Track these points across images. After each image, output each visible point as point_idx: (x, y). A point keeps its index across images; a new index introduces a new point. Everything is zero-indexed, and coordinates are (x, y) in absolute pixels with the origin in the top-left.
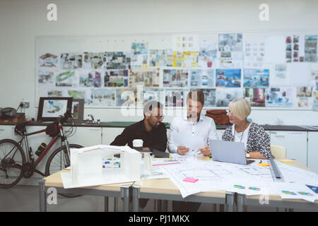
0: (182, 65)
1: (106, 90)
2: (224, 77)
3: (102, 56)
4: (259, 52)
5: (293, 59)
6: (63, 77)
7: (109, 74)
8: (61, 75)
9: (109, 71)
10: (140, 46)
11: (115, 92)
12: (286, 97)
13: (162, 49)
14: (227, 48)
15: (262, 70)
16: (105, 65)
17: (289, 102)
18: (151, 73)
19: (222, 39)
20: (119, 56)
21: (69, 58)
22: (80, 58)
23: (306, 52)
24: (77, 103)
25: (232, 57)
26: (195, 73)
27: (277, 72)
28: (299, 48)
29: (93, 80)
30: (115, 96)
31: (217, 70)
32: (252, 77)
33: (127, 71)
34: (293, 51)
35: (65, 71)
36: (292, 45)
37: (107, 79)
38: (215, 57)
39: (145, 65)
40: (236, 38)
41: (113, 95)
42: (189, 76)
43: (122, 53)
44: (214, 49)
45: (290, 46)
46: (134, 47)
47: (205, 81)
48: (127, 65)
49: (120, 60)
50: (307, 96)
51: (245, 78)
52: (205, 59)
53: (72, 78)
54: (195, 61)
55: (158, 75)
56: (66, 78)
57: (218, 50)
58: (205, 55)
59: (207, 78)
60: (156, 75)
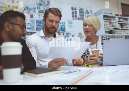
2: (41, 25)
5: (75, 18)
14: (42, 8)
15: (61, 23)
19: (39, 2)
23: (80, 15)
27: (69, 24)
28: (77, 13)
31: (36, 20)
38: (35, 12)
40: (46, 3)
44: (34, 7)
45: (73, 11)
50: (82, 37)
52: (28, 12)
57: (36, 8)
58: (28, 10)
59: (30, 25)
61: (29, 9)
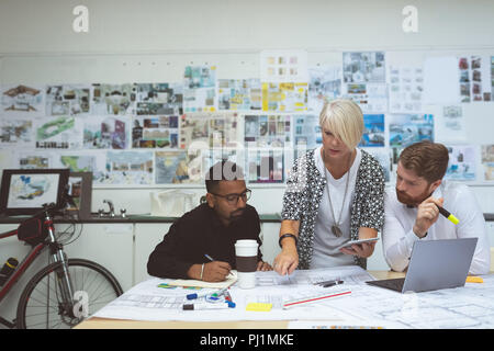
0: (279, 107)
1: (135, 153)
3: (129, 92)
4: (414, 85)
5: (472, 96)
6: (50, 130)
7: (142, 125)
8: (46, 126)
9: (141, 119)
10: (201, 73)
11: (153, 158)
12: (464, 162)
13: (242, 78)
14: (359, 78)
15: (419, 117)
16: (133, 107)
17: (470, 171)
18: (222, 122)
19: (349, 61)
20: (161, 91)
21: (62, 94)
22: (85, 95)
24: (79, 179)
26: (302, 121)
27: (448, 119)
28: (482, 77)
29: (111, 137)
30: (154, 166)
32: (405, 129)
33: (176, 118)
34: (472, 83)
35: (55, 118)
36: (471, 72)
37: (137, 133)
38: (338, 92)
39: (209, 107)
40: (373, 60)
41: (150, 163)
42: (292, 127)
43: (166, 85)
44: (336, 79)
45: (467, 73)
46: (189, 75)
48: (176, 108)
49: (162, 98)
51: (391, 130)
52: (320, 96)
53: (67, 131)
54: (302, 100)
55: (235, 125)
56: (57, 132)
57: (342, 80)
58: (320, 90)
60: (231, 125)
61: (322, 87)
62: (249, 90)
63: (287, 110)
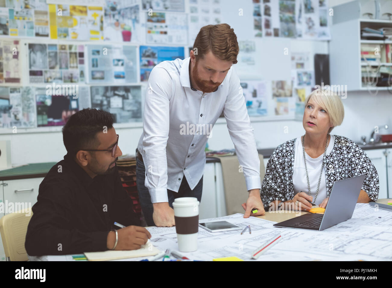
0: (71, 34)
2: (156, 62)
4: (212, 16)
5: (264, 31)
12: (259, 98)
14: (158, 5)
17: (263, 107)
23: (281, 20)
25: (168, 22)
26: (98, 52)
28: (272, 13)
31: (141, 48)
36: (262, 6)
38: (136, 21)
42: (87, 59)
44: (134, 4)
45: (259, 7)
47: (120, 69)
50: (286, 96)
52: (117, 24)
54: (98, 28)
55: (16, 57)
57: (141, 7)
58: (117, 17)
59: (122, 65)
60: (10, 56)
61: (119, 13)
62: (32, 11)
63: (80, 37)
